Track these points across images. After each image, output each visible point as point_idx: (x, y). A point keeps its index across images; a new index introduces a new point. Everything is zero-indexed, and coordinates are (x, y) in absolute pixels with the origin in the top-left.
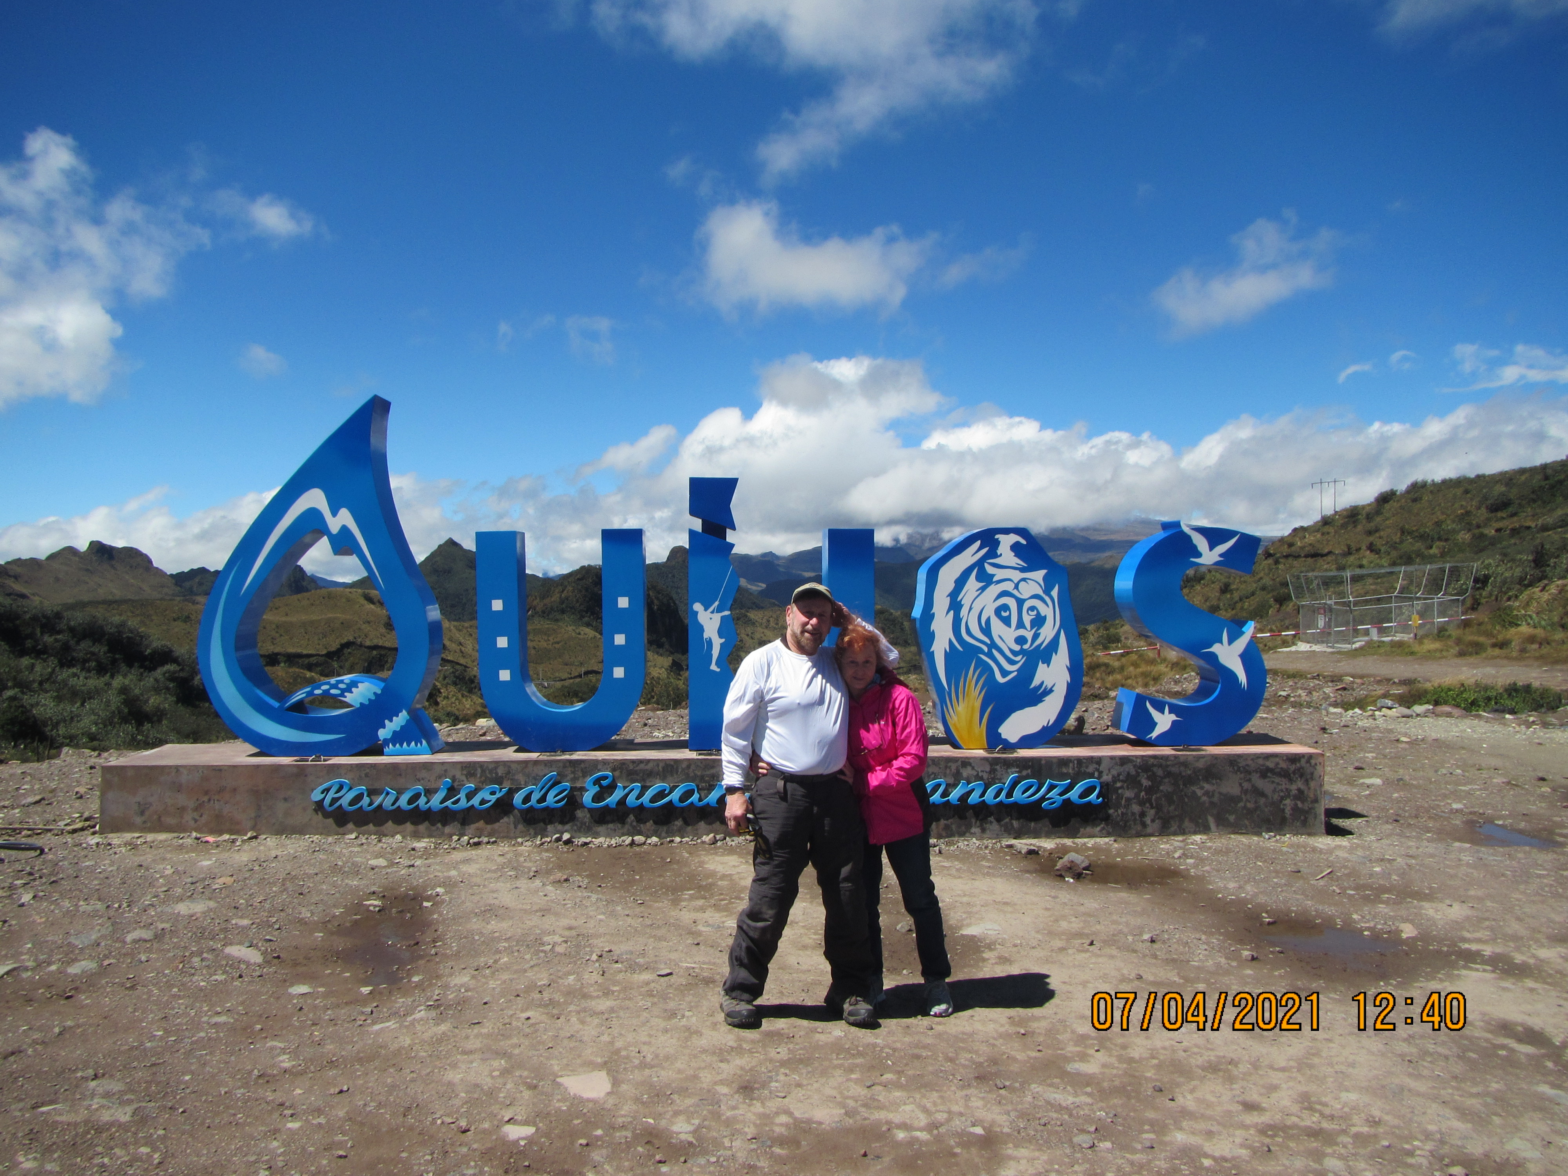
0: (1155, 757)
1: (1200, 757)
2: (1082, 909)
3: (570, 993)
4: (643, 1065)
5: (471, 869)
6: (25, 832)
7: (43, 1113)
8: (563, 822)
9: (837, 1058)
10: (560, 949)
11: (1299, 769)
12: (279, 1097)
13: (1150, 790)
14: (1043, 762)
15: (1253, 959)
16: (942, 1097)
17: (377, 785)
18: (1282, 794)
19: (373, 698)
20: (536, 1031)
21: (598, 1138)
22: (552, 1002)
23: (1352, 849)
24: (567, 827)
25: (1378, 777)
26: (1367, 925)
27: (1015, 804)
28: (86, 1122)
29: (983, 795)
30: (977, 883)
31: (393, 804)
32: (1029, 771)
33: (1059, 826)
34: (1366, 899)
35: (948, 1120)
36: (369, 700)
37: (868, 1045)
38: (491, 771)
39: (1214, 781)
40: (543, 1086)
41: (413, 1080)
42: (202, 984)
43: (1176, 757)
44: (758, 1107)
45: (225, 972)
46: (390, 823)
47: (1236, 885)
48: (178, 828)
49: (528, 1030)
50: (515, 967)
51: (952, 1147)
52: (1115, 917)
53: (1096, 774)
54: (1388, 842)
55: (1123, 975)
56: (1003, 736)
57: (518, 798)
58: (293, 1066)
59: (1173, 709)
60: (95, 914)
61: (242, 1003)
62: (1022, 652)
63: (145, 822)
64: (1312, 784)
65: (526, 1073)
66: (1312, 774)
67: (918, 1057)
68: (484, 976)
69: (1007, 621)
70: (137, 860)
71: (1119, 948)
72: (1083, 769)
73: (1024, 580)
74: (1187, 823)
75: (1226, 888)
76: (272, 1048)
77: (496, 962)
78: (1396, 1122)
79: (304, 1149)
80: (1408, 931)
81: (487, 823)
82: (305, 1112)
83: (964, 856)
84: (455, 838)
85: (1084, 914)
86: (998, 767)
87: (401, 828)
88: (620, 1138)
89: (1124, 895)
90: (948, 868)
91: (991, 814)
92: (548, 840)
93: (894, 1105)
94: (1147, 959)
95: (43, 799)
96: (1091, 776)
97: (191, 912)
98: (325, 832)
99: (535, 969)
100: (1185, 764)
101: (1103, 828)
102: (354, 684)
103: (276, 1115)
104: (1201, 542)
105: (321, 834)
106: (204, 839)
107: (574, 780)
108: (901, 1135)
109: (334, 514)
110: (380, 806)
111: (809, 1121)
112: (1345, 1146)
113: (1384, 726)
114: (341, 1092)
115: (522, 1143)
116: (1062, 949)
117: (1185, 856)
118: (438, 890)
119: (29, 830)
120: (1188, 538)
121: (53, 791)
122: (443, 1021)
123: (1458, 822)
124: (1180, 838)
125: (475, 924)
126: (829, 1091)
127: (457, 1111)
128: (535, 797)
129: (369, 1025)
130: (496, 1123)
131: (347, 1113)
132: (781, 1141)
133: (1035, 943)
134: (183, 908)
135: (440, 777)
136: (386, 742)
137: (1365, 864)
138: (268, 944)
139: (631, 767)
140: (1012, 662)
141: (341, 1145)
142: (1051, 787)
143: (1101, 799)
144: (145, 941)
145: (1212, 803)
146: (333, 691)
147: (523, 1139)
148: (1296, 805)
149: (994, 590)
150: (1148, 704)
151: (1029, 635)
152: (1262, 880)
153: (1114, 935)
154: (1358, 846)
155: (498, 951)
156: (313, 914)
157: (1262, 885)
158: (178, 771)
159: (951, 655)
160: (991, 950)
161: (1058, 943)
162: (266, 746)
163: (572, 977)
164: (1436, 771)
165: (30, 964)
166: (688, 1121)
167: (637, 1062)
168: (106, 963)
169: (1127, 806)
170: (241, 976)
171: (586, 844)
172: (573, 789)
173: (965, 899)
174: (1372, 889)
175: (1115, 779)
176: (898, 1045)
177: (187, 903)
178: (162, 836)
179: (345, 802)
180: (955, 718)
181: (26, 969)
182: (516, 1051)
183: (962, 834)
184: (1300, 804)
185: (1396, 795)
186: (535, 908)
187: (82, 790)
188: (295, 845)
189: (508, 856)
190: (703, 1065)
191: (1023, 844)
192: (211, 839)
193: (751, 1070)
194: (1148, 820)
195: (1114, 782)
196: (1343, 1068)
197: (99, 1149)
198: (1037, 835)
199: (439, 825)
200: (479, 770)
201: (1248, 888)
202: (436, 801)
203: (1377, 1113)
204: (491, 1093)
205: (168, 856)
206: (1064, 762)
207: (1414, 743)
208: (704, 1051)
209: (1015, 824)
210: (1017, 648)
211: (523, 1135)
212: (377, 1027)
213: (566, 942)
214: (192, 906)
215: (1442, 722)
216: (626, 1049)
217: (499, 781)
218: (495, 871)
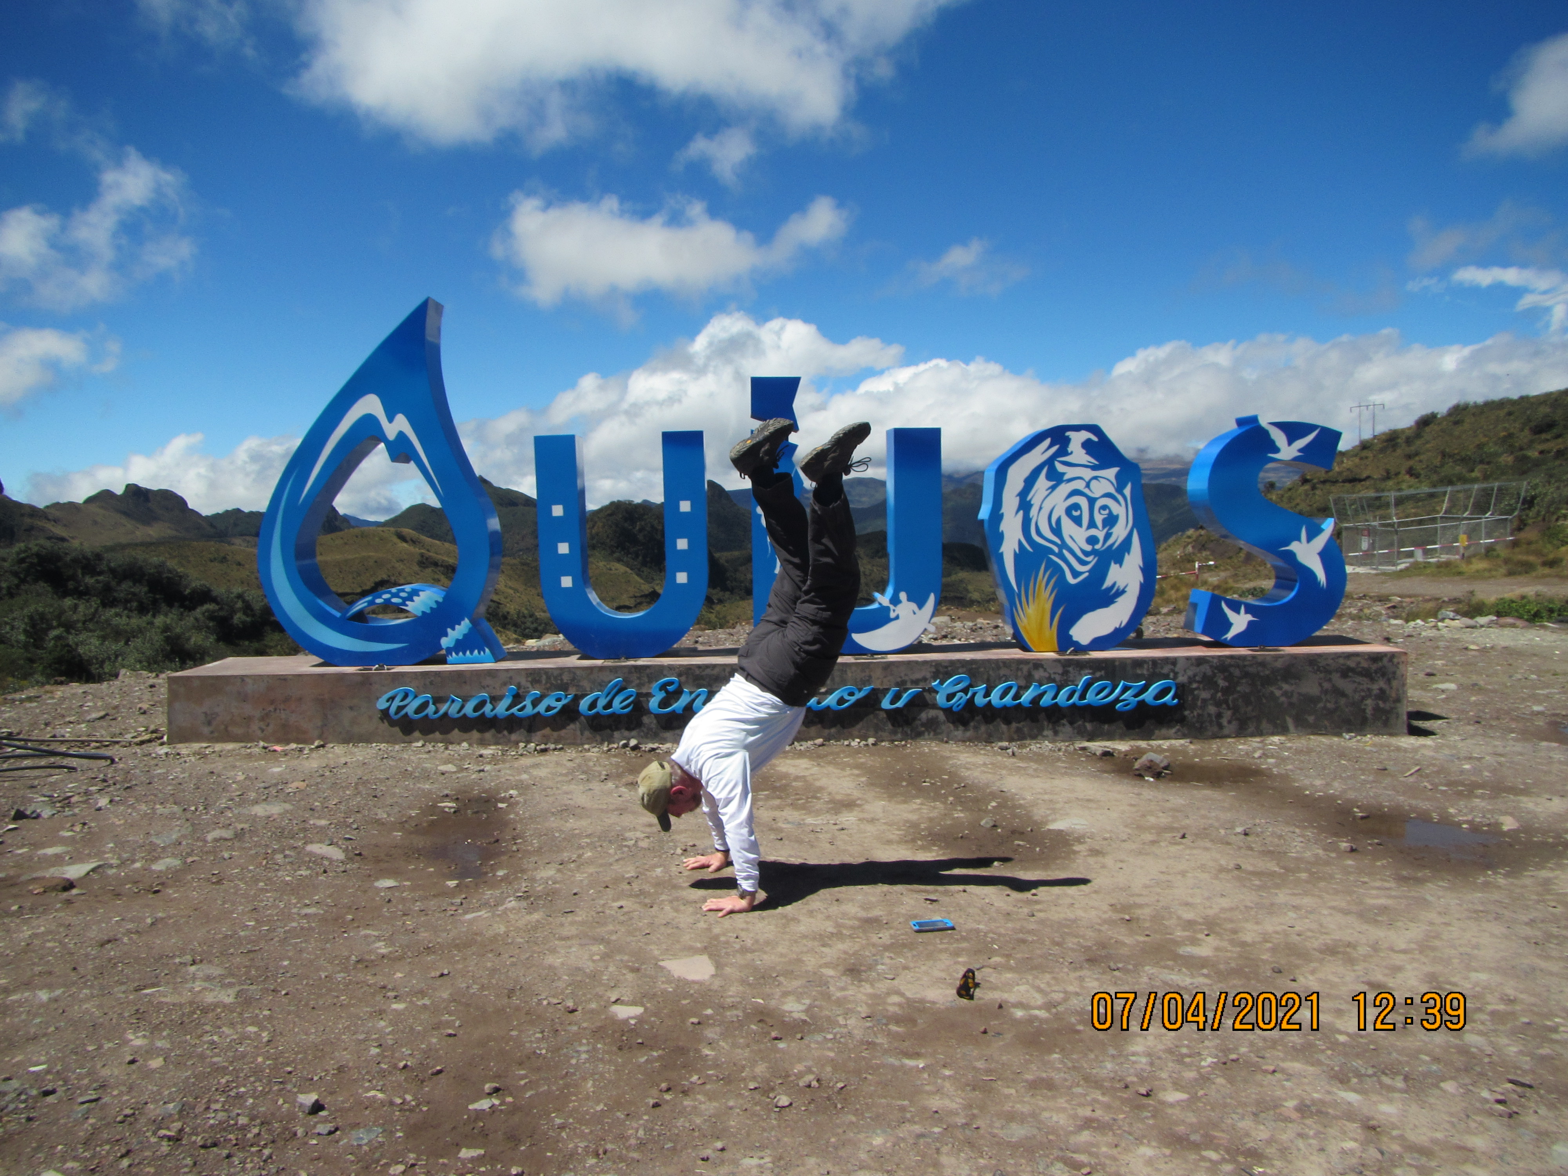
0: (1232, 657)
1: (1277, 658)
2: (1168, 805)
3: (659, 884)
4: (744, 950)
5: (542, 772)
6: (93, 744)
7: (147, 994)
8: (629, 729)
9: (941, 943)
10: (644, 844)
11: (1380, 669)
12: (381, 980)
13: (1227, 691)
14: (1117, 663)
15: (1352, 850)
16: (1054, 978)
17: (442, 694)
18: (1363, 694)
19: (435, 606)
20: (631, 919)
21: (708, 1017)
22: (642, 892)
23: (1437, 749)
24: (634, 733)
25: (1452, 682)
26: (1465, 818)
27: (1089, 707)
28: (191, 1003)
29: (1055, 697)
30: (1057, 782)
31: (459, 712)
32: (1103, 673)
33: (1134, 729)
34: (1460, 794)
35: (1066, 1000)
36: (431, 608)
37: (971, 930)
38: (556, 678)
39: (1293, 681)
40: (646, 969)
41: (513, 964)
42: (288, 878)
43: (1254, 657)
44: (868, 989)
45: (309, 868)
46: (456, 731)
47: (1323, 782)
48: (246, 738)
49: (622, 918)
50: (600, 861)
51: (1074, 1025)
52: (1203, 812)
53: (1172, 675)
54: (1473, 741)
55: (1221, 865)
56: (1075, 639)
57: (584, 704)
58: (390, 952)
59: (1250, 609)
60: (172, 816)
61: (330, 896)
62: (1094, 552)
63: (212, 732)
64: (1395, 683)
65: (626, 958)
66: (1394, 673)
67: (1024, 941)
68: (570, 870)
69: (1078, 521)
70: (208, 767)
71: (1212, 841)
72: (1157, 670)
73: (1095, 478)
74: (1265, 725)
75: (1312, 785)
76: (366, 936)
77: (580, 856)
78: (1532, 1000)
79: (412, 1029)
80: (1509, 824)
81: (553, 730)
82: (408, 994)
83: (1039, 758)
84: (522, 745)
85: (1172, 809)
86: (1070, 669)
87: (466, 736)
88: (732, 1016)
89: (1208, 792)
90: (1025, 769)
91: (1064, 716)
92: (615, 746)
93: (1007, 986)
94: (1243, 851)
95: (107, 715)
96: (1166, 677)
97: (267, 814)
98: (392, 741)
99: (621, 862)
100: (1263, 664)
101: (1179, 730)
102: (415, 593)
103: (379, 998)
104: (1279, 437)
105: (388, 742)
106: (272, 749)
107: (639, 686)
108: (1019, 1013)
109: (391, 420)
110: (446, 714)
111: (922, 1001)
112: (1483, 1023)
113: (1450, 635)
114: (442, 975)
115: (633, 1022)
116: (1153, 842)
117: (1265, 755)
118: (511, 792)
119: (97, 742)
120: (1265, 433)
121: (116, 707)
122: (536, 910)
123: (1541, 723)
124: (1258, 739)
125: (553, 823)
126: (937, 973)
127: (562, 993)
128: (601, 703)
129: (461, 915)
130: (602, 1003)
131: (451, 994)
132: (897, 1020)
133: (1125, 837)
134: (259, 810)
135: (505, 684)
136: (449, 650)
137: (1453, 761)
138: (349, 842)
139: (697, 672)
140: (1083, 563)
141: (449, 1024)
142: (1125, 689)
143: (1176, 701)
144: (226, 840)
145: (1291, 704)
146: (394, 600)
147: (632, 1018)
148: (1377, 705)
149: (1064, 489)
150: (1223, 605)
151: (1101, 535)
152: (1349, 777)
153: (1205, 829)
154: (1443, 745)
155: (580, 847)
156: (389, 815)
157: (1349, 782)
158: (243, 680)
159: (1020, 557)
160: (1081, 843)
161: (1148, 837)
162: (330, 656)
163: (659, 870)
164: (1510, 677)
165: (115, 862)
166: (799, 1000)
167: (737, 946)
168: (190, 860)
169: (1203, 708)
170: (325, 872)
171: (653, 750)
172: (639, 695)
173: (1046, 797)
174: (1463, 785)
175: (1191, 680)
176: (1002, 931)
177: (264, 805)
178: (230, 746)
179: (410, 710)
180: (1025, 620)
181: (111, 866)
182: (614, 937)
183: (1034, 737)
184: (1381, 704)
185: (1473, 698)
186: (612, 807)
187: (145, 706)
188: (361, 753)
189: (577, 761)
190: (805, 949)
191: (1097, 746)
192: (278, 748)
193: (854, 954)
194: (1224, 721)
195: (1190, 683)
196: (1468, 950)
197: (208, 1028)
198: (1110, 737)
199: (505, 733)
200: (544, 677)
201: (1336, 784)
202: (501, 709)
203: (1511, 992)
204: (594, 976)
205: (238, 764)
206: (1138, 663)
207: (1484, 651)
208: (805, 937)
209: (1089, 726)
210: (1088, 548)
211: (632, 1015)
212: (469, 916)
213: (648, 837)
214: (268, 808)
215: (1507, 631)
216: (724, 934)
217: (564, 687)
218: (566, 775)
